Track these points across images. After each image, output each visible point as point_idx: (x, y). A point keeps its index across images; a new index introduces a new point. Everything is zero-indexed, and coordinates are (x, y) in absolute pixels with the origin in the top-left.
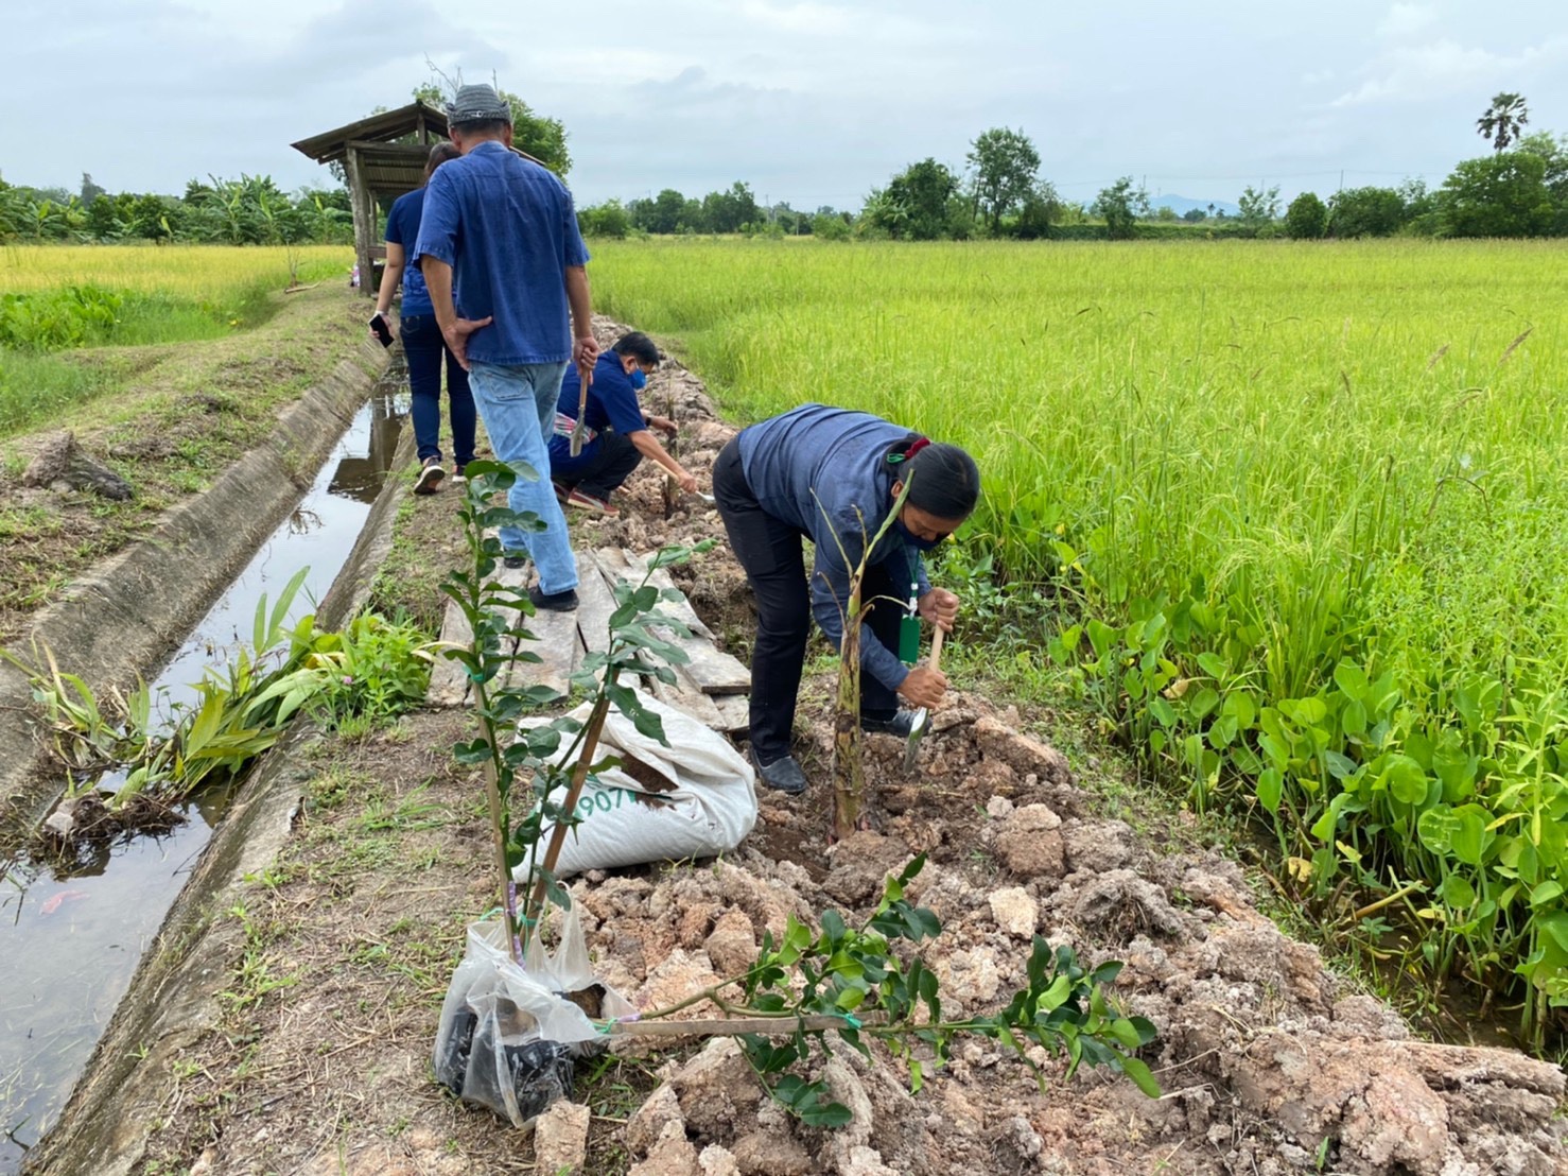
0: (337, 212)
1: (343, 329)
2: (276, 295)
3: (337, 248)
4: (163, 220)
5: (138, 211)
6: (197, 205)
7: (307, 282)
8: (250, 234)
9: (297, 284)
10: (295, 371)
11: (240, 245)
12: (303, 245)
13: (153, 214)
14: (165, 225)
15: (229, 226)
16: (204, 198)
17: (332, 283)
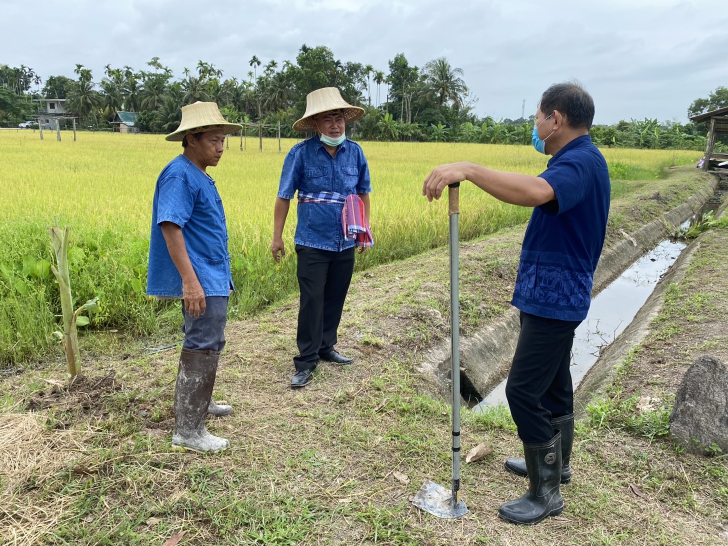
0: (688, 136)
1: (700, 181)
2: (666, 169)
3: (686, 151)
4: (614, 138)
5: (605, 134)
6: (622, 131)
7: (677, 165)
8: (647, 144)
9: (674, 165)
10: (690, 189)
11: (641, 148)
12: (668, 149)
13: (610, 135)
14: (614, 140)
15: (639, 141)
16: (625, 128)
17: (688, 166)
